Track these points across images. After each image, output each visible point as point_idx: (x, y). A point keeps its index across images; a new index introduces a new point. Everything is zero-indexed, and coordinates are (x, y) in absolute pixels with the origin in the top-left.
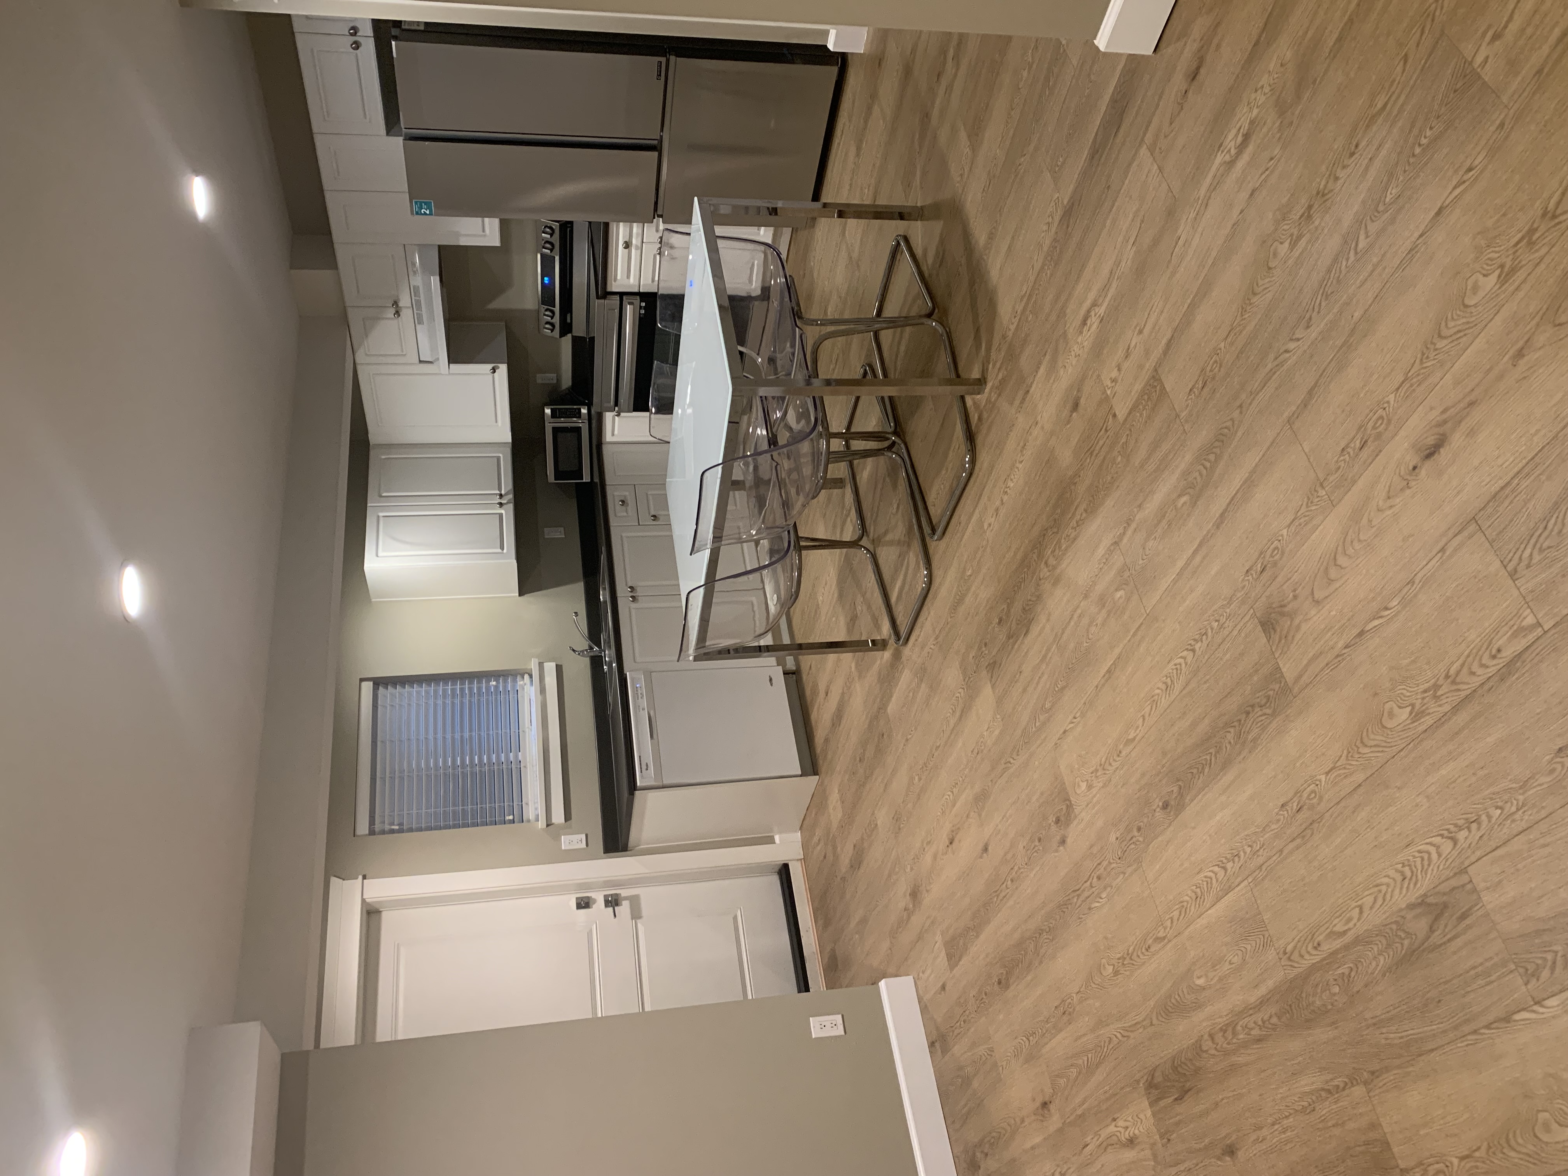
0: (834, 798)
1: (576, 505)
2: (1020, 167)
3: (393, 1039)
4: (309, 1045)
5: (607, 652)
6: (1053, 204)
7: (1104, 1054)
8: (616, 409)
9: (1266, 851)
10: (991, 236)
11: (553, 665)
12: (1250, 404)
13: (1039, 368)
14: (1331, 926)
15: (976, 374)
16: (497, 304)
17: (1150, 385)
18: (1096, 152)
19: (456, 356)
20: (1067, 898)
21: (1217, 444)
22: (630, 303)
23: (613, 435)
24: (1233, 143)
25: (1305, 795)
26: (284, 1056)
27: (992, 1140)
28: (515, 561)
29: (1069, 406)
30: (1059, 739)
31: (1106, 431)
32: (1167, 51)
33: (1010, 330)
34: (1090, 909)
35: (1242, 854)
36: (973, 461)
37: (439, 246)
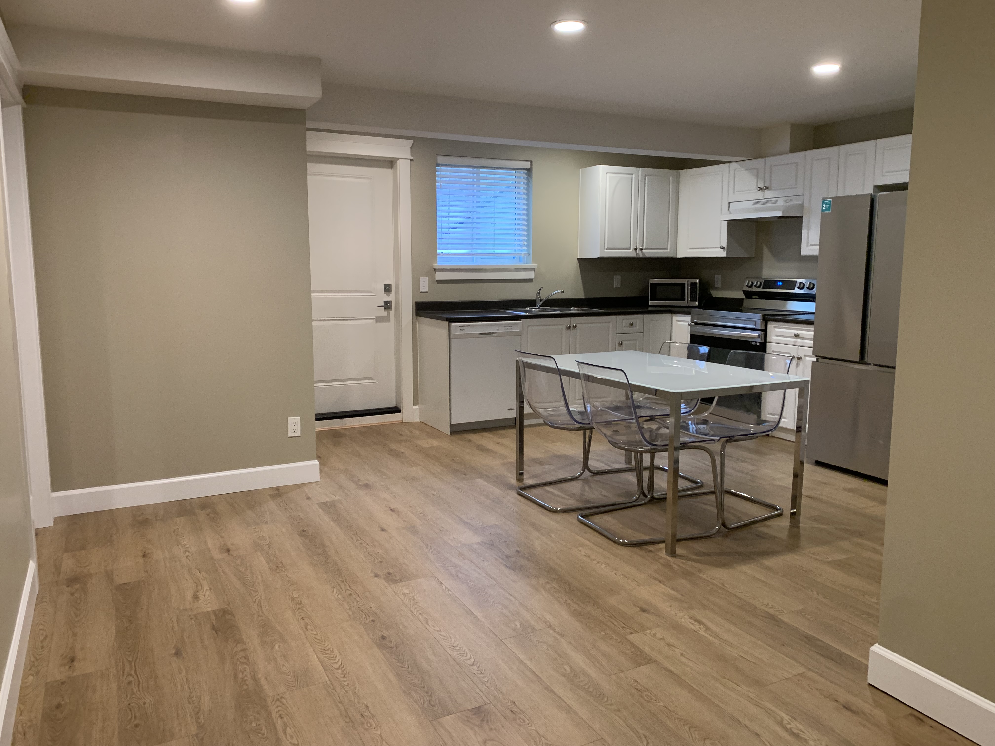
0: (435, 443)
1: (632, 295)
2: (810, 590)
3: (308, 173)
4: (309, 125)
5: (538, 310)
6: (780, 609)
7: (249, 587)
8: (693, 324)
9: (343, 694)
10: (769, 569)
11: (533, 277)
12: (619, 717)
13: (674, 590)
14: (290, 726)
15: (679, 551)
16: (766, 251)
17: (646, 657)
18: (809, 640)
19: (733, 225)
20: (343, 575)
21: (598, 693)
22: (759, 335)
23: (677, 321)
24: (794, 727)
25: (371, 721)
26: (304, 110)
27: (215, 519)
28: (599, 257)
29: (645, 606)
30: (438, 579)
31: (623, 627)
32: (868, 692)
33: (704, 575)
34: (334, 588)
35: (345, 679)
36: (623, 544)
37: (801, 217)
